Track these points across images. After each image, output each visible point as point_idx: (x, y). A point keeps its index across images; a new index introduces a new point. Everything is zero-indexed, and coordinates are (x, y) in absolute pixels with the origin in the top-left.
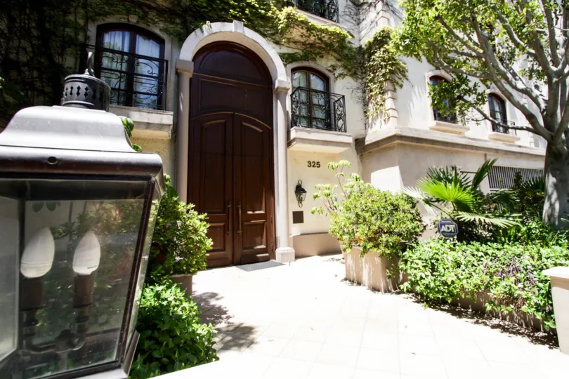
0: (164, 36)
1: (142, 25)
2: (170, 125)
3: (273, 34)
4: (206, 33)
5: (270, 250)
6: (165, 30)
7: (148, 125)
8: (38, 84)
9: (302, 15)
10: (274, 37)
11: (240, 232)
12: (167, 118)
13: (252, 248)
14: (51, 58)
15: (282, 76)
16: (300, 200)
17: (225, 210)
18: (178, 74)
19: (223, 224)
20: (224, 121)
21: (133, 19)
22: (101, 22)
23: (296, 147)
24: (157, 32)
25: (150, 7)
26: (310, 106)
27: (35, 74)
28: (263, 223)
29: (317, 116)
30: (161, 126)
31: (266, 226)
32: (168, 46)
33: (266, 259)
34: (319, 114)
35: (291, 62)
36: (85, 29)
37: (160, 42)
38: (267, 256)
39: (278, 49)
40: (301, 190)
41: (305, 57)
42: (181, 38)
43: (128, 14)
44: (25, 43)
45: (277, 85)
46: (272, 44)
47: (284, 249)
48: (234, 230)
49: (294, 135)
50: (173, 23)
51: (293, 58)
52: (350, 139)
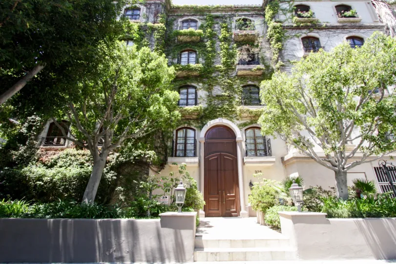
0: (195, 128)
1: (189, 127)
2: (197, 162)
3: (236, 117)
4: (208, 125)
5: (238, 212)
6: (195, 126)
7: (191, 163)
8: (162, 152)
9: (246, 108)
11: (224, 203)
12: (196, 160)
13: (229, 210)
14: (165, 144)
15: (239, 134)
16: (251, 189)
17: (218, 194)
18: (200, 143)
19: (217, 199)
20: (217, 157)
21: (186, 125)
22: (177, 129)
23: (247, 165)
24: (193, 127)
25: (191, 119)
26: (255, 144)
27: (161, 149)
28: (234, 200)
29: (259, 148)
30: (195, 163)
31: (235, 201)
32: (196, 131)
33: (236, 216)
34: (261, 147)
35: (244, 127)
36: (173, 132)
37: (194, 130)
38: (236, 214)
39: (238, 122)
40: (251, 184)
41: (252, 123)
42: (201, 128)
43: (184, 124)
44: (159, 140)
45: (237, 139)
46: (235, 120)
47: (243, 211)
48: (222, 202)
49: (245, 160)
50: (198, 123)
51: (245, 125)
52: (274, 160)
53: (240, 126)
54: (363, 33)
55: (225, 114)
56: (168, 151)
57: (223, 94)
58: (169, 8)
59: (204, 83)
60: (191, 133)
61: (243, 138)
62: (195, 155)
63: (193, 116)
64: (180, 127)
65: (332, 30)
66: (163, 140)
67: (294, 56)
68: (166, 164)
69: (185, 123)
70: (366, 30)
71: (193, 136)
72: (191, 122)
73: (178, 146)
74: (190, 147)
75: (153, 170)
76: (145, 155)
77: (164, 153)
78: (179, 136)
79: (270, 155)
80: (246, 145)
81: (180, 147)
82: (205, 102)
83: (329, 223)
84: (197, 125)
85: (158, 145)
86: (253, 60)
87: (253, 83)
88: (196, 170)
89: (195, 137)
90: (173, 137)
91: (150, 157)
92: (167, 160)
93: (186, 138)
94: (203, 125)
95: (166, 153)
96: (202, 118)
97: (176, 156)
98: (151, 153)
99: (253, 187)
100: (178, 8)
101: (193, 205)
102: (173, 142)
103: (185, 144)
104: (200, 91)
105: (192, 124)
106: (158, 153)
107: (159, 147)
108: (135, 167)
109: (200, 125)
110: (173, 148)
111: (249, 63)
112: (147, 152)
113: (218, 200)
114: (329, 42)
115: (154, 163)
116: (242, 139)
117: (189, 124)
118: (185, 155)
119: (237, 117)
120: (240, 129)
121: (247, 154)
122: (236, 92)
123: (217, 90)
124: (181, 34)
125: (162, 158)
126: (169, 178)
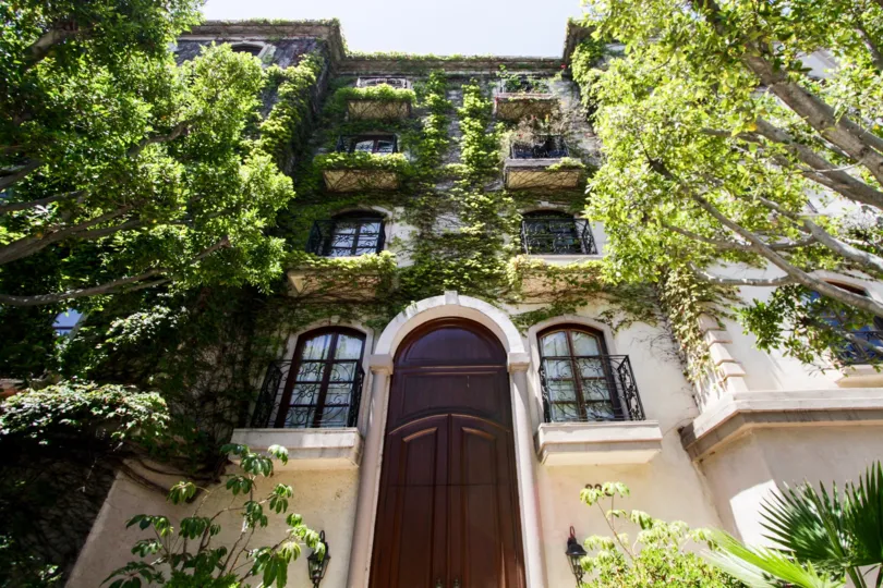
0: (366, 330)
1: (344, 324)
2: (350, 448)
3: (505, 293)
4: (409, 316)
6: (369, 324)
7: (323, 452)
10: (506, 297)
12: (349, 437)
14: (246, 383)
15: (517, 346)
18: (374, 375)
20: (434, 429)
21: (335, 320)
22: (303, 331)
23: (551, 458)
24: (358, 326)
25: (355, 302)
26: (578, 382)
29: (593, 396)
30: (338, 451)
32: (369, 340)
34: (597, 393)
35: (535, 323)
36: (285, 342)
37: (362, 336)
39: (514, 310)
40: (574, 548)
41: (557, 311)
42: (384, 326)
43: (330, 315)
44: (228, 371)
46: (505, 306)
49: (542, 439)
50: (379, 312)
51: (536, 317)
52: (655, 433)
53: (521, 321)
55: (467, 284)
57: (465, 229)
58: (338, 57)
59: (408, 206)
61: (530, 354)
62: (352, 421)
63: (365, 292)
64: (313, 326)
69: (331, 313)
71: (356, 355)
72: (356, 311)
73: (294, 393)
74: (339, 395)
78: (306, 355)
79: (638, 415)
80: (543, 383)
82: (406, 254)
86: (548, 148)
87: (552, 206)
88: (348, 486)
89: (360, 360)
90: (282, 360)
93: (330, 362)
94: (395, 314)
96: (392, 293)
97: (278, 424)
99: (583, 561)
102: (279, 376)
103: (325, 384)
104: (397, 225)
105: (356, 318)
109: (384, 318)
110: (271, 398)
111: (538, 153)
116: (527, 360)
117: (348, 315)
118: (316, 422)
119: (511, 296)
120: (520, 331)
121: (547, 417)
122: (502, 227)
123: (447, 224)
124: (357, 98)
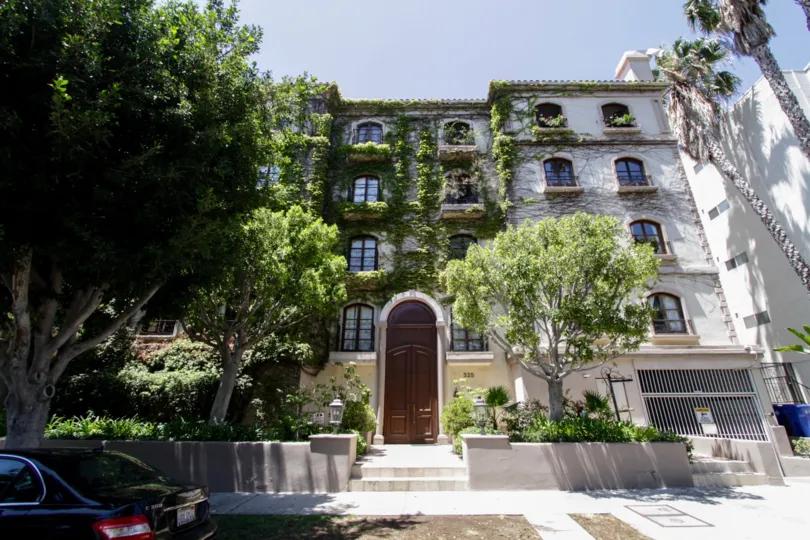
0: (373, 305)
1: (363, 302)
2: (375, 360)
3: (437, 287)
4: (394, 302)
5: (434, 436)
6: (374, 303)
7: (364, 361)
8: (320, 344)
10: (437, 289)
11: (414, 422)
12: (373, 356)
13: (422, 434)
14: (326, 330)
15: (441, 317)
17: (405, 409)
18: (380, 329)
19: (403, 417)
20: (406, 351)
21: (359, 301)
22: (346, 306)
23: (450, 364)
24: (369, 303)
25: (367, 291)
26: (466, 331)
27: (320, 338)
28: (430, 418)
29: (473, 338)
30: (370, 361)
31: (431, 421)
32: (375, 311)
33: (432, 443)
35: (451, 303)
36: (338, 312)
37: (372, 308)
38: (432, 440)
39: (441, 296)
42: (382, 305)
43: (357, 299)
44: (317, 325)
45: (437, 325)
46: (437, 294)
47: (441, 436)
48: (411, 421)
49: (448, 358)
50: (379, 297)
52: (491, 357)
53: (443, 302)
54: (643, 152)
55: (420, 283)
56: (331, 341)
57: (419, 249)
58: (336, 104)
59: (390, 231)
60: (366, 314)
61: (447, 321)
62: (372, 349)
63: (371, 287)
64: (350, 304)
65: (594, 147)
66: (324, 324)
67: (531, 190)
68: (327, 362)
69: (358, 297)
70: (648, 147)
71: (370, 317)
72: (368, 295)
73: (346, 334)
74: (364, 335)
75: (306, 372)
76: (295, 350)
77: (324, 345)
78: (348, 316)
80: (452, 333)
81: (349, 335)
82: (389, 263)
83: (510, 448)
84: (377, 301)
85: (316, 332)
86: (468, 195)
87: (466, 232)
88: (373, 371)
89: (372, 320)
90: (338, 320)
91: (302, 354)
92: (328, 356)
93: (359, 320)
94: (387, 300)
95: (328, 344)
96: (384, 289)
97: (343, 350)
98: (304, 347)
100: (351, 104)
101: (360, 426)
102: (339, 327)
103: (358, 330)
104: (383, 244)
105: (369, 300)
106: (314, 346)
107: (318, 335)
108: (280, 368)
109: (382, 300)
110: (338, 337)
111: (461, 200)
112: (299, 346)
113: (405, 419)
114: (587, 167)
115: (308, 362)
116: (445, 324)
117: (365, 299)
118: (357, 349)
119: (440, 288)
120: (443, 307)
121: (452, 348)
122: (439, 248)
123: (411, 244)
124: (355, 151)
125: (321, 351)
126: (330, 385)
